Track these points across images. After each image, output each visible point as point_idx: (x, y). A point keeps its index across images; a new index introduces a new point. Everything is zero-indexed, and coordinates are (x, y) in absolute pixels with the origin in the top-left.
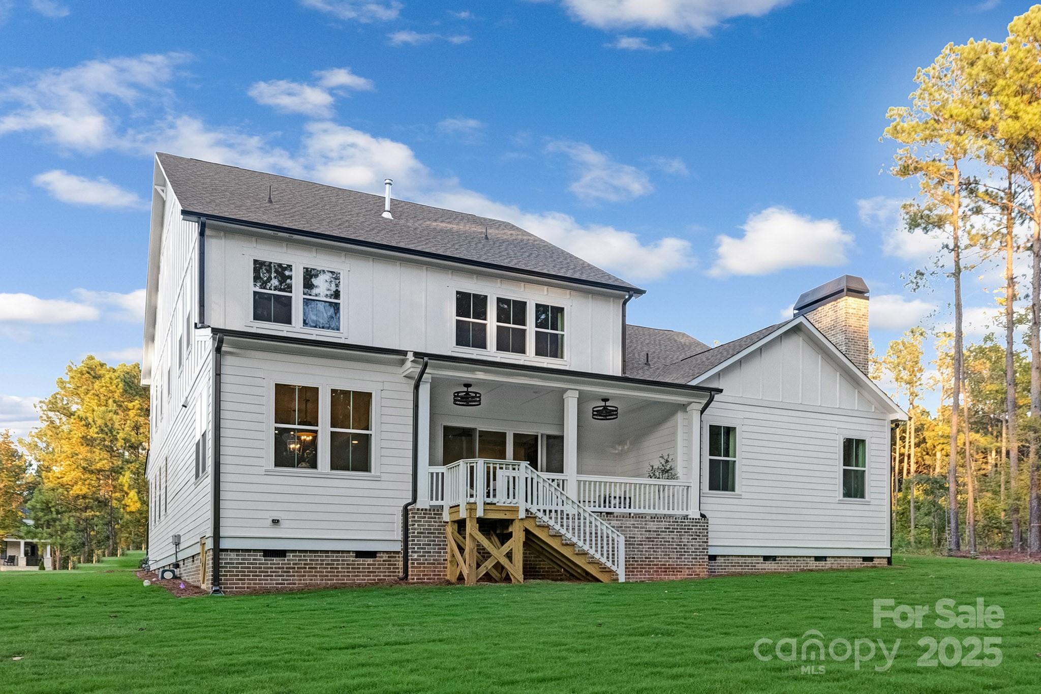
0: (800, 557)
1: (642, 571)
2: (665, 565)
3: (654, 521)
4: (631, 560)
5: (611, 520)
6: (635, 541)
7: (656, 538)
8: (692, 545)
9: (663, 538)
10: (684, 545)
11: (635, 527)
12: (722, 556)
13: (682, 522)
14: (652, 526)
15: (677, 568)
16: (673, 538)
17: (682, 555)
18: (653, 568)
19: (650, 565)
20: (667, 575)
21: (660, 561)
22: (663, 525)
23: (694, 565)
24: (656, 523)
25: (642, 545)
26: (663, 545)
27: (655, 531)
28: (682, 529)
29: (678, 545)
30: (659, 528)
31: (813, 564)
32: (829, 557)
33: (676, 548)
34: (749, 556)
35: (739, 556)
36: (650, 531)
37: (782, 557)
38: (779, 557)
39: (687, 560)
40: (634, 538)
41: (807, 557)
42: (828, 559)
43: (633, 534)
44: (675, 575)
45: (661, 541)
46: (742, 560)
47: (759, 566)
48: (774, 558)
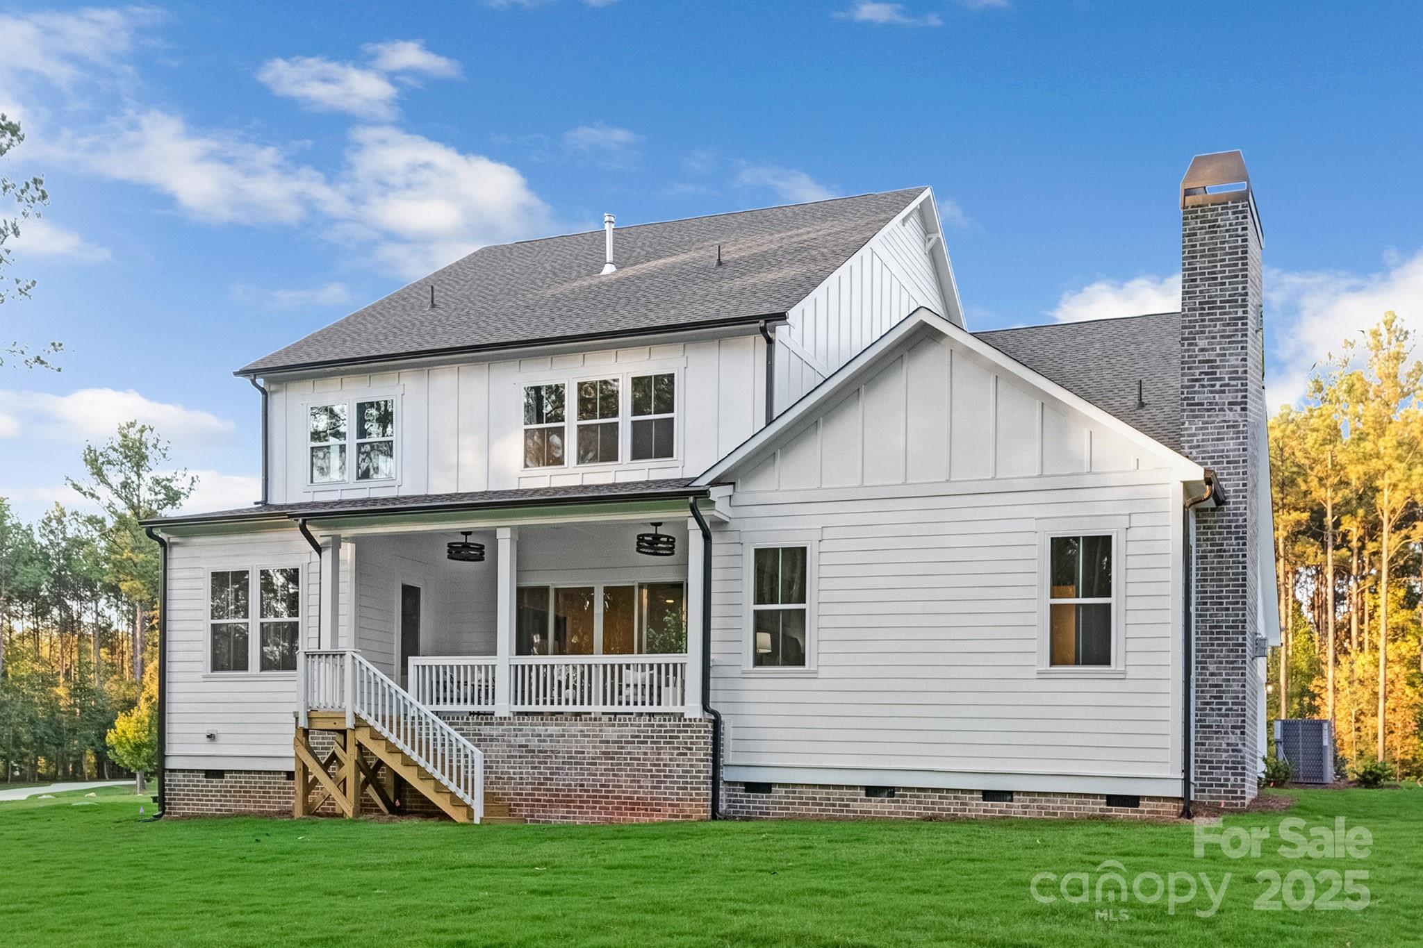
0: (948, 790)
1: (595, 808)
2: (632, 798)
3: (614, 725)
4: (578, 788)
5: (548, 725)
6: (584, 758)
7: (617, 753)
8: (678, 766)
9: (629, 753)
10: (665, 765)
11: (585, 736)
12: (781, 785)
13: (661, 726)
14: (611, 733)
15: (651, 804)
16: (645, 754)
17: (661, 782)
18: (613, 803)
19: (608, 797)
20: (635, 815)
21: (624, 792)
22: (628, 731)
23: (681, 800)
24: (617, 728)
25: (595, 764)
26: (628, 765)
27: (616, 742)
28: (662, 737)
29: (655, 765)
30: (622, 736)
31: (979, 807)
32: (1018, 793)
33: (651, 771)
34: (835, 787)
35: (814, 786)
36: (608, 742)
37: (905, 789)
38: (899, 788)
39: (669, 791)
40: (583, 753)
41: (963, 791)
42: (1015, 797)
43: (582, 747)
44: (648, 816)
45: (625, 759)
46: (822, 793)
47: (857, 806)
48: (890, 791)
